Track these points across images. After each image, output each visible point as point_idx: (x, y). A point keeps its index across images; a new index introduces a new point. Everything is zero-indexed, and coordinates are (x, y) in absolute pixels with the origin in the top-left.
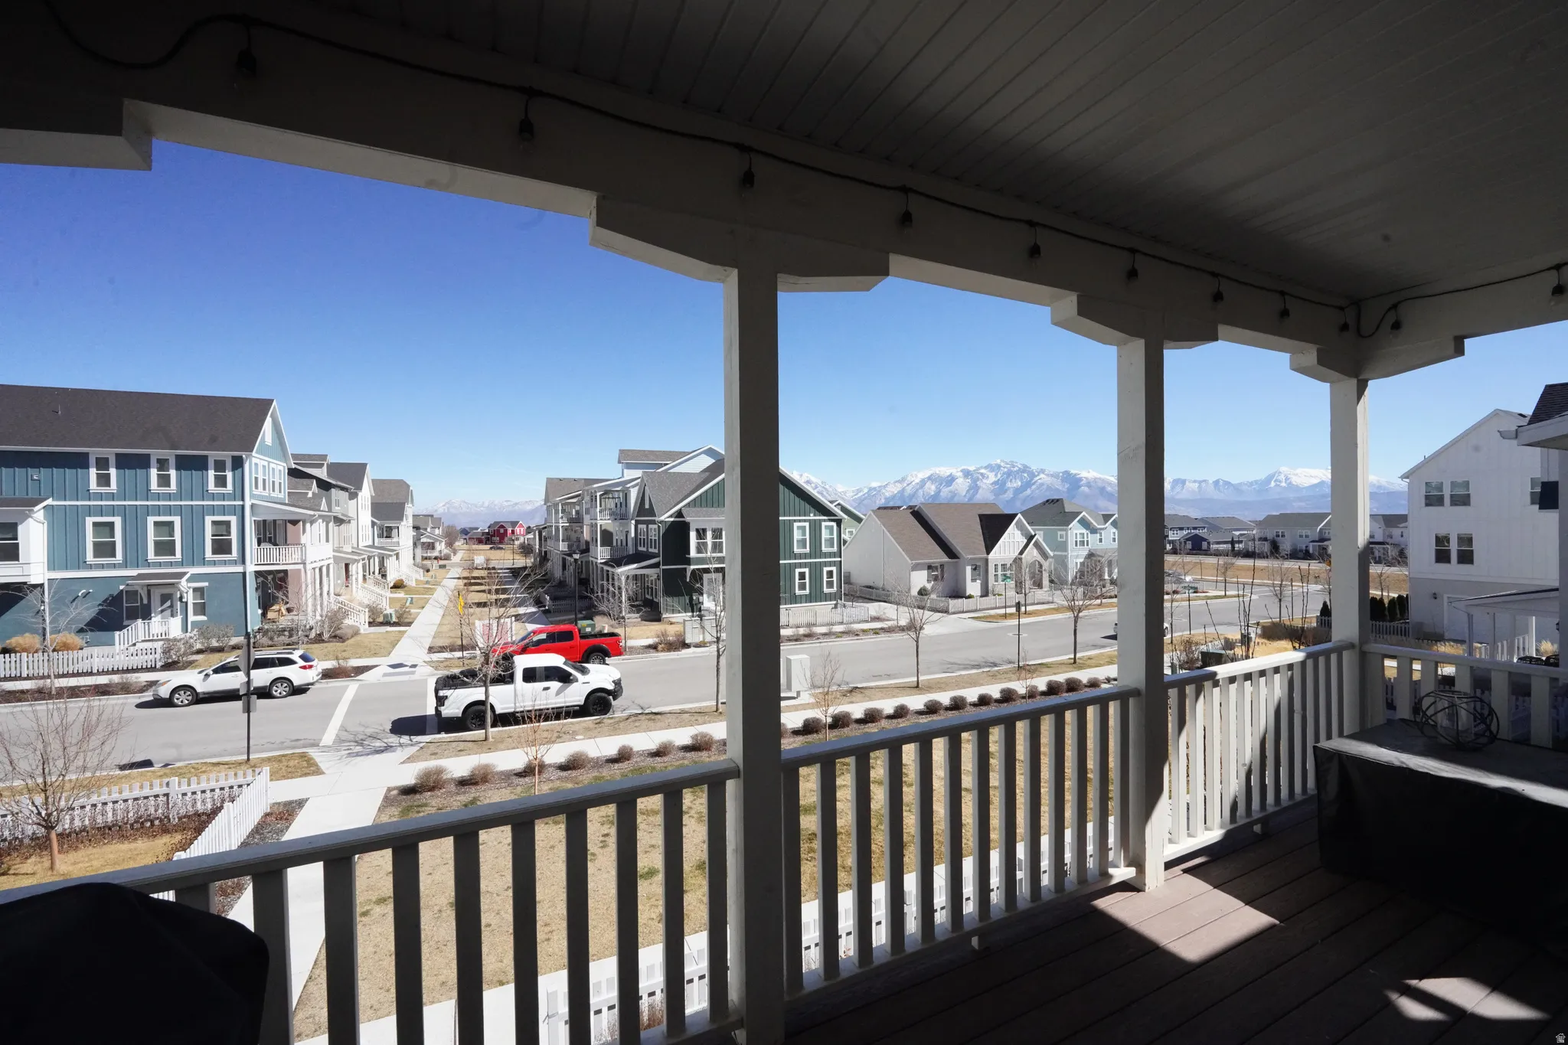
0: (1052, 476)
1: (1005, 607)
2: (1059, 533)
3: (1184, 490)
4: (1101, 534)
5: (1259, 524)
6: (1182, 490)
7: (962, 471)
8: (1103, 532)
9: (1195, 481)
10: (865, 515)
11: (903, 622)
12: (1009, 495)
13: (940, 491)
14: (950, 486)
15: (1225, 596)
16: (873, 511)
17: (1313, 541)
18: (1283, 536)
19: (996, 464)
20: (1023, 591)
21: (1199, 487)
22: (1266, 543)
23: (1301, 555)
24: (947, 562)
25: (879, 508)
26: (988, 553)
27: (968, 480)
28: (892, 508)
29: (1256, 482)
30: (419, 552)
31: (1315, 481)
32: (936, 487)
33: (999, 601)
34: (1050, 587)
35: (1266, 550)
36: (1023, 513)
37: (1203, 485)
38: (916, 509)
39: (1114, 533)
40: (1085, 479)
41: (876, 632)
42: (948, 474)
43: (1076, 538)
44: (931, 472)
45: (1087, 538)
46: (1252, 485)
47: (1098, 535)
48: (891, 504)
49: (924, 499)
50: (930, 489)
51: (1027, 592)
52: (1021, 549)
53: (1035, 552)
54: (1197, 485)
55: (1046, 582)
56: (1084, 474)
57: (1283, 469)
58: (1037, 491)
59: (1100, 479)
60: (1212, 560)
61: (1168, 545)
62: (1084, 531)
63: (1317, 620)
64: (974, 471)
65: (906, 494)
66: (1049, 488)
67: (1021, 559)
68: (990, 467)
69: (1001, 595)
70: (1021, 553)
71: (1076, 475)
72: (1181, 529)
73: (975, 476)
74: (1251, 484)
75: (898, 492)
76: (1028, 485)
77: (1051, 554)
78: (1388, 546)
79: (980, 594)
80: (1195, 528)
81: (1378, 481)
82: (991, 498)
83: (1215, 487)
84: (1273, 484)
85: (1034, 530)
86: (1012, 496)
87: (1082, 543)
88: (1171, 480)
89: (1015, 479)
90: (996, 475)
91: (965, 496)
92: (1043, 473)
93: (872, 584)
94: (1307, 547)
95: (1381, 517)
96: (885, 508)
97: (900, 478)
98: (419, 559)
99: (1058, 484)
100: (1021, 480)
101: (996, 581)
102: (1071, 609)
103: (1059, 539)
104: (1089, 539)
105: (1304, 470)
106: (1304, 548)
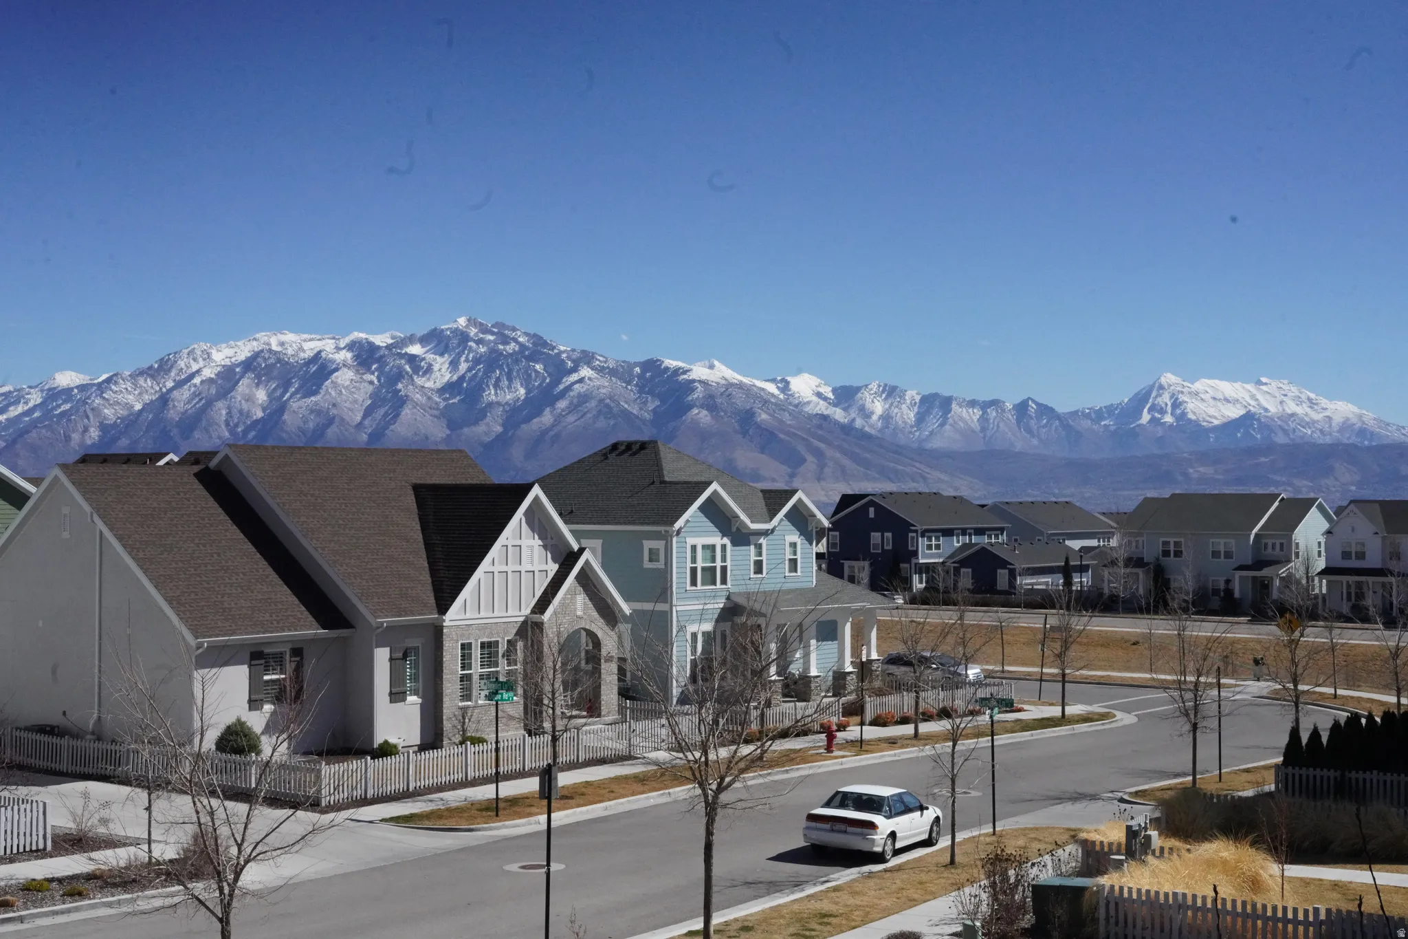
0: (613, 372)
1: (497, 778)
2: (648, 544)
3: (947, 427)
4: (759, 547)
5: (1125, 520)
6: (942, 425)
7: (350, 347)
8: (762, 541)
9: (972, 403)
10: (36, 481)
11: (167, 851)
12: (492, 426)
13: (282, 408)
14: (315, 393)
15: (1063, 720)
16: (64, 467)
17: (1242, 568)
18: (1178, 554)
19: (456, 331)
20: (547, 725)
21: (984, 419)
22: (1140, 571)
23: (1216, 603)
24: (314, 641)
25: (85, 460)
26: (443, 608)
27: (369, 377)
28: (127, 459)
29: (1110, 409)
31: (1234, 412)
32: (269, 395)
33: (477, 760)
34: (621, 710)
35: (1141, 591)
36: (545, 483)
37: (992, 413)
38: (213, 463)
39: (794, 545)
40: (700, 388)
41: (73, 888)
42: (308, 354)
43: (694, 560)
44: (256, 346)
45: (724, 559)
46: (1103, 419)
47: (752, 547)
48: (122, 446)
49: (232, 432)
50: (249, 399)
51: (560, 725)
52: (539, 594)
53: (581, 601)
54: (977, 413)
55: (609, 695)
56: (699, 372)
57: (1169, 378)
58: (571, 418)
59: (740, 386)
60: (1033, 621)
61: (916, 578)
62: (718, 540)
63: (1277, 775)
64: (389, 347)
65: (173, 414)
66: (606, 408)
67: (539, 626)
68: (437, 341)
69: (481, 741)
70: (542, 604)
71: (677, 372)
72: (948, 533)
73: (392, 363)
74: (1099, 415)
75: (146, 407)
76: (543, 398)
77: (626, 608)
78: (1393, 580)
79: (417, 740)
80: (980, 532)
81: (1360, 417)
82: (437, 432)
83: (1019, 421)
84: (1146, 417)
85: (577, 535)
86: (499, 429)
87: (710, 574)
88: (918, 398)
89: (510, 379)
90: (454, 364)
91: (360, 426)
92: (589, 364)
93: (55, 719)
94: (1228, 582)
95: (1377, 506)
96: (105, 459)
97: (152, 360)
99: (630, 400)
100: (527, 382)
101: (467, 696)
102: (698, 775)
103: (647, 564)
104: (728, 563)
105: (1211, 382)
106: (1222, 586)
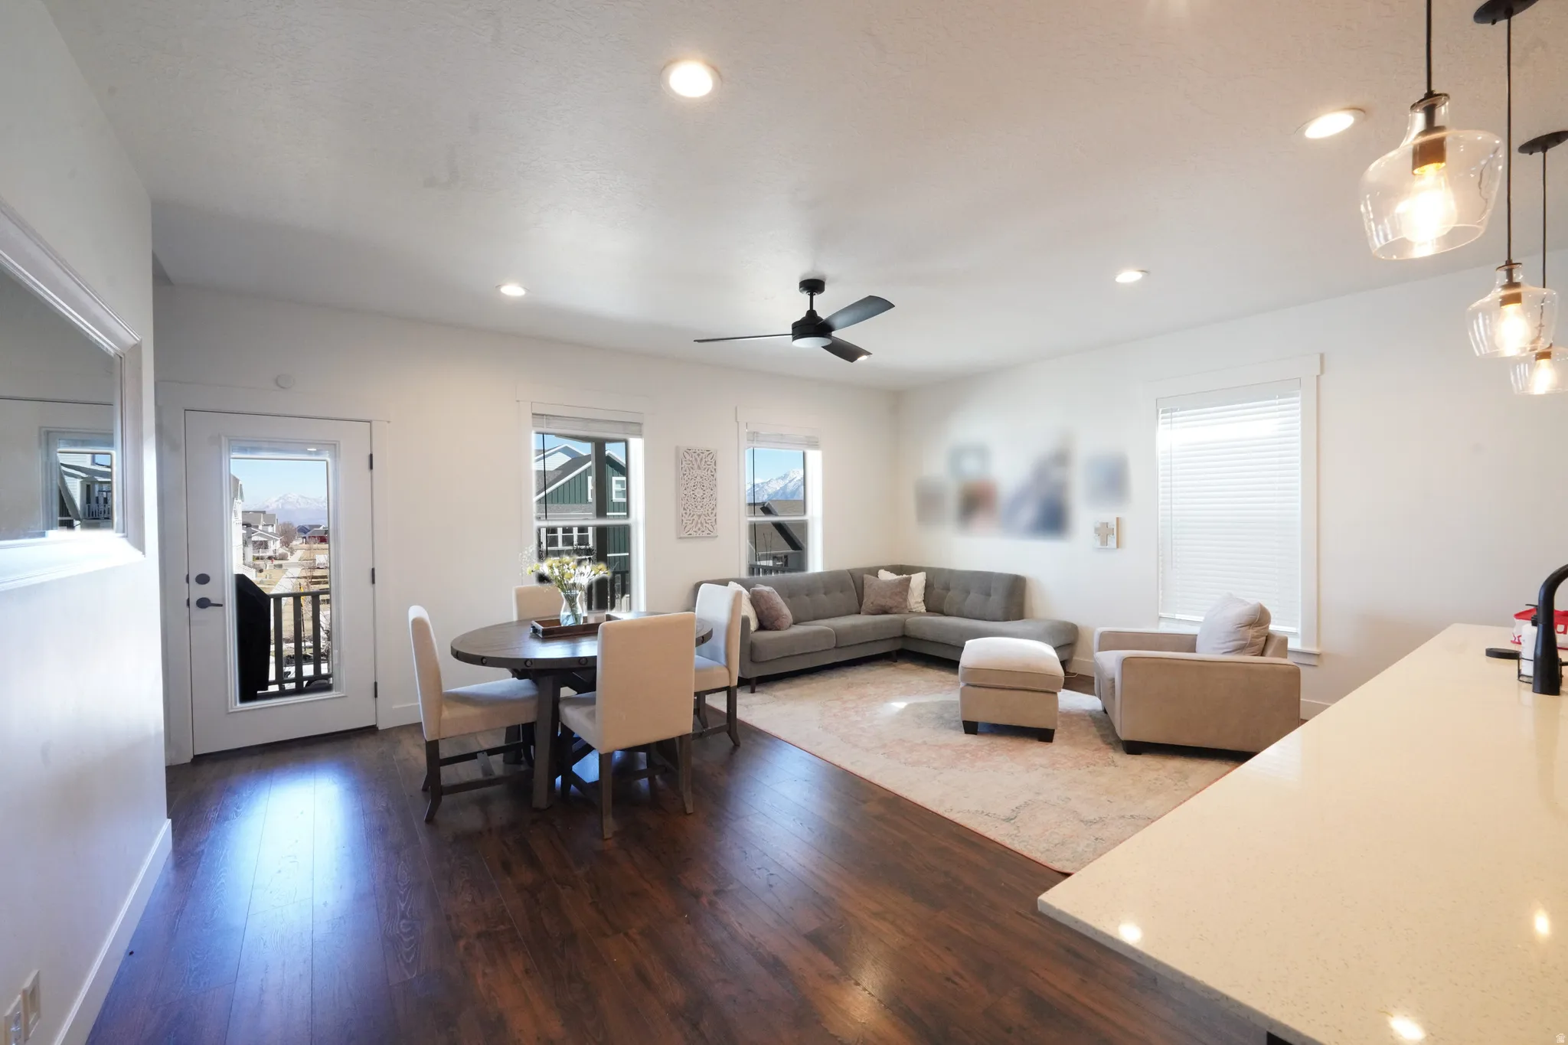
24: (792, 553)
30: (250, 550)
98: (250, 559)
